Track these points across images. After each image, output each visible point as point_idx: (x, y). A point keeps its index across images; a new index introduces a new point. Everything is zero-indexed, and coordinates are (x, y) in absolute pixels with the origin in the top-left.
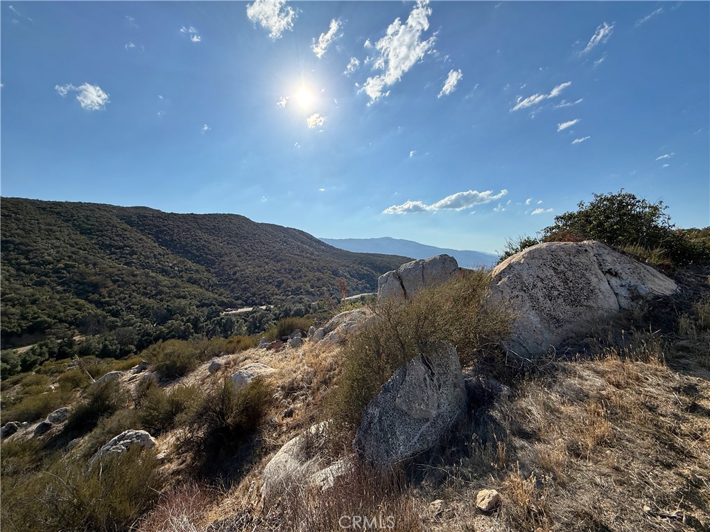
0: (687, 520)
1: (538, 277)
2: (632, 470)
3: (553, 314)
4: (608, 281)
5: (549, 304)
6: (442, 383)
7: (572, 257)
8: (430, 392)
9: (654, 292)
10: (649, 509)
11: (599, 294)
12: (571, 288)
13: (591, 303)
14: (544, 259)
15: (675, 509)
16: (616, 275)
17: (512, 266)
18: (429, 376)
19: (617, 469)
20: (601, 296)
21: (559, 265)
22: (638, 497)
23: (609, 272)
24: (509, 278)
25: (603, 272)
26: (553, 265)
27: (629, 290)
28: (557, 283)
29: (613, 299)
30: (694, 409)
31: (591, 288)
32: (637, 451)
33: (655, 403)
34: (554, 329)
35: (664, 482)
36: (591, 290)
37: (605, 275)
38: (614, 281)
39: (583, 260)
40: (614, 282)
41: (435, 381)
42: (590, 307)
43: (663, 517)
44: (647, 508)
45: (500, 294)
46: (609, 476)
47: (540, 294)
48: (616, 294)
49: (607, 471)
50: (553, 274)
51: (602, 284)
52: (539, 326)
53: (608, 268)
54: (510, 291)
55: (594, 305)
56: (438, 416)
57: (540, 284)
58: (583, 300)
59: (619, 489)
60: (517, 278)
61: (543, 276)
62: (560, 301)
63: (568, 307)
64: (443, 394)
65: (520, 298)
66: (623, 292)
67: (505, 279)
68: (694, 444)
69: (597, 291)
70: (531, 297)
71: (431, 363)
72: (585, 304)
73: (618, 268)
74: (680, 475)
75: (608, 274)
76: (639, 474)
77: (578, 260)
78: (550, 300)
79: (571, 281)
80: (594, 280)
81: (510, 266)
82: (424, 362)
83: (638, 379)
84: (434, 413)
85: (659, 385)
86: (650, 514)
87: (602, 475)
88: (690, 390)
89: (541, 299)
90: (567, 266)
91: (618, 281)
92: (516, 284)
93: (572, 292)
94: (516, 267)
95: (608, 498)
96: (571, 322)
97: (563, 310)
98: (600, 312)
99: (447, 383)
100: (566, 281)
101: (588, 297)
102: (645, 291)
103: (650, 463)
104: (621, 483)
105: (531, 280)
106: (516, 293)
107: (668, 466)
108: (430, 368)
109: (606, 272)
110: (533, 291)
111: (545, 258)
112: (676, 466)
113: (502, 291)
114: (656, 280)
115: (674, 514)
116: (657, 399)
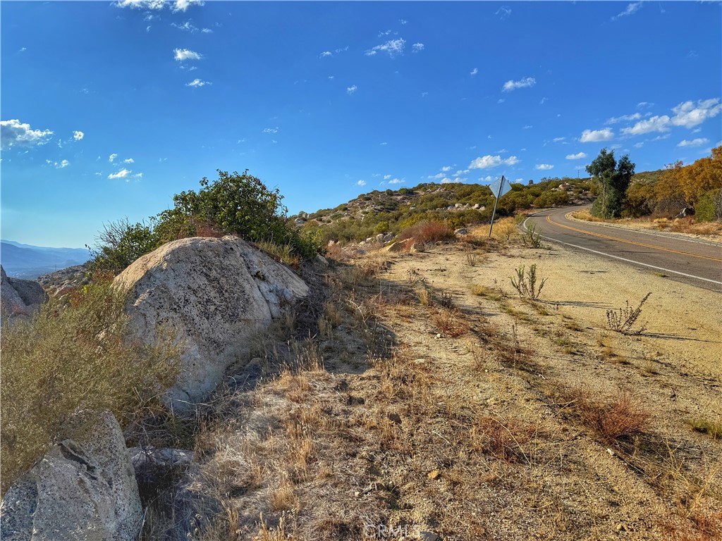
0: (378, 487)
1: (189, 288)
2: (336, 471)
3: (212, 336)
4: (259, 287)
5: (206, 324)
6: (112, 475)
7: (221, 259)
8: (97, 499)
9: (297, 296)
10: (358, 493)
11: (254, 303)
12: (228, 300)
13: (248, 316)
14: (192, 263)
15: (369, 484)
16: (263, 279)
17: (151, 275)
18: (86, 474)
19: (328, 476)
20: (256, 306)
21: (210, 269)
22: (349, 489)
23: (257, 276)
24: (150, 292)
25: (252, 276)
26: (204, 271)
27: (277, 295)
28: (213, 294)
29: (265, 309)
30: (351, 401)
31: (246, 296)
32: (333, 454)
33: (329, 405)
34: (216, 356)
35: (357, 468)
36: (247, 300)
37: (254, 279)
38: (264, 286)
39: (233, 262)
40: (264, 288)
41: (100, 478)
42: (247, 321)
43: (366, 493)
44: (357, 493)
45: (142, 319)
46: (326, 484)
47: (195, 312)
48: (267, 301)
49: (323, 481)
50: (206, 282)
51: (255, 291)
52: (199, 356)
53: (256, 271)
54: (155, 313)
55: (251, 317)
56: (120, 527)
57: (193, 298)
58: (240, 313)
59: (337, 491)
60: (162, 292)
61: (195, 286)
62: (218, 317)
63: (227, 325)
64: (119, 492)
65: (170, 320)
66: (273, 298)
67: (144, 296)
68: (360, 429)
69: (251, 300)
70: (184, 318)
71: (81, 453)
72: (243, 317)
73: (264, 270)
74: (362, 458)
75: (256, 278)
76: (341, 471)
77: (228, 263)
78: (208, 318)
79: (226, 291)
80: (247, 287)
81: (149, 275)
82: (70, 456)
83: (310, 389)
84: (112, 526)
85: (325, 389)
86: (360, 496)
87: (322, 486)
88: (343, 386)
89: (197, 319)
90: (219, 271)
91: (267, 286)
92: (162, 300)
93: (229, 305)
94: (158, 275)
95: (334, 501)
96: (231, 344)
97: (222, 329)
98: (257, 325)
99: (119, 472)
100: (220, 291)
101: (245, 309)
102: (290, 295)
103: (345, 459)
104: (335, 485)
105: (181, 293)
106: (164, 314)
107: (354, 455)
108: (82, 462)
109: (255, 276)
110: (185, 309)
111: (194, 260)
112: (357, 453)
113: (144, 315)
114: (294, 281)
115: (370, 487)
116: (329, 401)
